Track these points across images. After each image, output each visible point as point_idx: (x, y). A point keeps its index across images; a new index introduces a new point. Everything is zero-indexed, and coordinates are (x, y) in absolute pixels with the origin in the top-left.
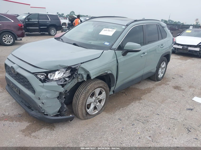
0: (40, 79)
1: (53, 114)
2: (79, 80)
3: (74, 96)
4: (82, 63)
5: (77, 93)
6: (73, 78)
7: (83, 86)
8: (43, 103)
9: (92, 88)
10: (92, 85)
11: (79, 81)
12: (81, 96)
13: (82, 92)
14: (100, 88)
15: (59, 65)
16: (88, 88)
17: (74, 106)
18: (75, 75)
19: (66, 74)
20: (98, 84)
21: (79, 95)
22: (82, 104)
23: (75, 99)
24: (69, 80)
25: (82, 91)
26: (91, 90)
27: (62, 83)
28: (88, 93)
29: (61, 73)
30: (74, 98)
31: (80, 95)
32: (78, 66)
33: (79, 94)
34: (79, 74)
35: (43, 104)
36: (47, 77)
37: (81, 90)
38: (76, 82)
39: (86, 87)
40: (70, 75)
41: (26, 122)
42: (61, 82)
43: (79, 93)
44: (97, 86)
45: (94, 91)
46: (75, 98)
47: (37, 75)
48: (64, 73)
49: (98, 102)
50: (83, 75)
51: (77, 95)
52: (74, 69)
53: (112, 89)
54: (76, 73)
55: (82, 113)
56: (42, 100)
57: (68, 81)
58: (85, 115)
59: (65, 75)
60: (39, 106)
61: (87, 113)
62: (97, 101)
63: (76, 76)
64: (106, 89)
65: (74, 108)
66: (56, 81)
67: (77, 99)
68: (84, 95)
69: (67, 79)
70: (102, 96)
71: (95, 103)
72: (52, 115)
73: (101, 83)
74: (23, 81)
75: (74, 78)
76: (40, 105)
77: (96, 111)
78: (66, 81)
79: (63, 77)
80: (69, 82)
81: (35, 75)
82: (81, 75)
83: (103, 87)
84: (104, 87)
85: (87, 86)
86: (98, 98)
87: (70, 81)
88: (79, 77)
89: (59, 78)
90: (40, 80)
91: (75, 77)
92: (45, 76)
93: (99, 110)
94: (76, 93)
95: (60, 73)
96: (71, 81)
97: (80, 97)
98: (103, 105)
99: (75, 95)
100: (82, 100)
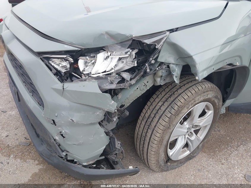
0: (55, 71)
1: (87, 161)
2: (158, 80)
3: (141, 118)
4: (172, 31)
5: (149, 112)
6: (142, 73)
7: (163, 94)
8: (62, 135)
9: (190, 104)
10: (189, 94)
11: (158, 84)
12: (158, 121)
13: (160, 112)
14: (206, 103)
15: (107, 33)
16: (179, 104)
17: (139, 141)
18: (151, 65)
19: (125, 61)
20: (205, 94)
21: (153, 118)
22: (161, 142)
23: (142, 126)
24: (131, 79)
25: (163, 108)
26: (186, 108)
27: (113, 86)
28: (178, 114)
29: (112, 58)
30: (139, 121)
31: (156, 120)
32: (162, 39)
33: (152, 116)
34: (161, 64)
35: (64, 137)
36: (74, 67)
37: (160, 104)
38: (150, 85)
39: (172, 99)
40: (136, 65)
41: (35, 161)
42: (112, 83)
43: (154, 112)
44: (202, 99)
45: (192, 110)
46: (143, 123)
47: (48, 59)
48: (120, 59)
49: (194, 133)
50: (171, 66)
51: (147, 115)
52: (147, 49)
53: (228, 102)
54: (153, 62)
55: (158, 161)
56: (60, 126)
57: (128, 81)
58: (162, 163)
59: (121, 66)
60: (55, 140)
61: (168, 159)
62: (192, 130)
63: (151, 70)
64: (217, 104)
65: (138, 144)
66: (98, 78)
67: (146, 127)
68: (167, 119)
69: (126, 76)
70: (205, 120)
71: (187, 136)
72: (85, 164)
73: (211, 91)
74: (22, 73)
75: (145, 74)
76: (57, 138)
77: (185, 151)
78: (123, 80)
79: (117, 68)
80: (131, 86)
81: (43, 59)
82: (164, 67)
83: (213, 99)
84: (214, 101)
85: (176, 96)
86: (195, 125)
87: (133, 82)
88: (160, 73)
89: (105, 72)
90: (58, 73)
91: (148, 70)
92: (71, 64)
93: (192, 150)
94: (144, 111)
95: (108, 57)
96: (137, 82)
97: (157, 123)
98: (202, 138)
99: (142, 115)
100: (160, 131)
